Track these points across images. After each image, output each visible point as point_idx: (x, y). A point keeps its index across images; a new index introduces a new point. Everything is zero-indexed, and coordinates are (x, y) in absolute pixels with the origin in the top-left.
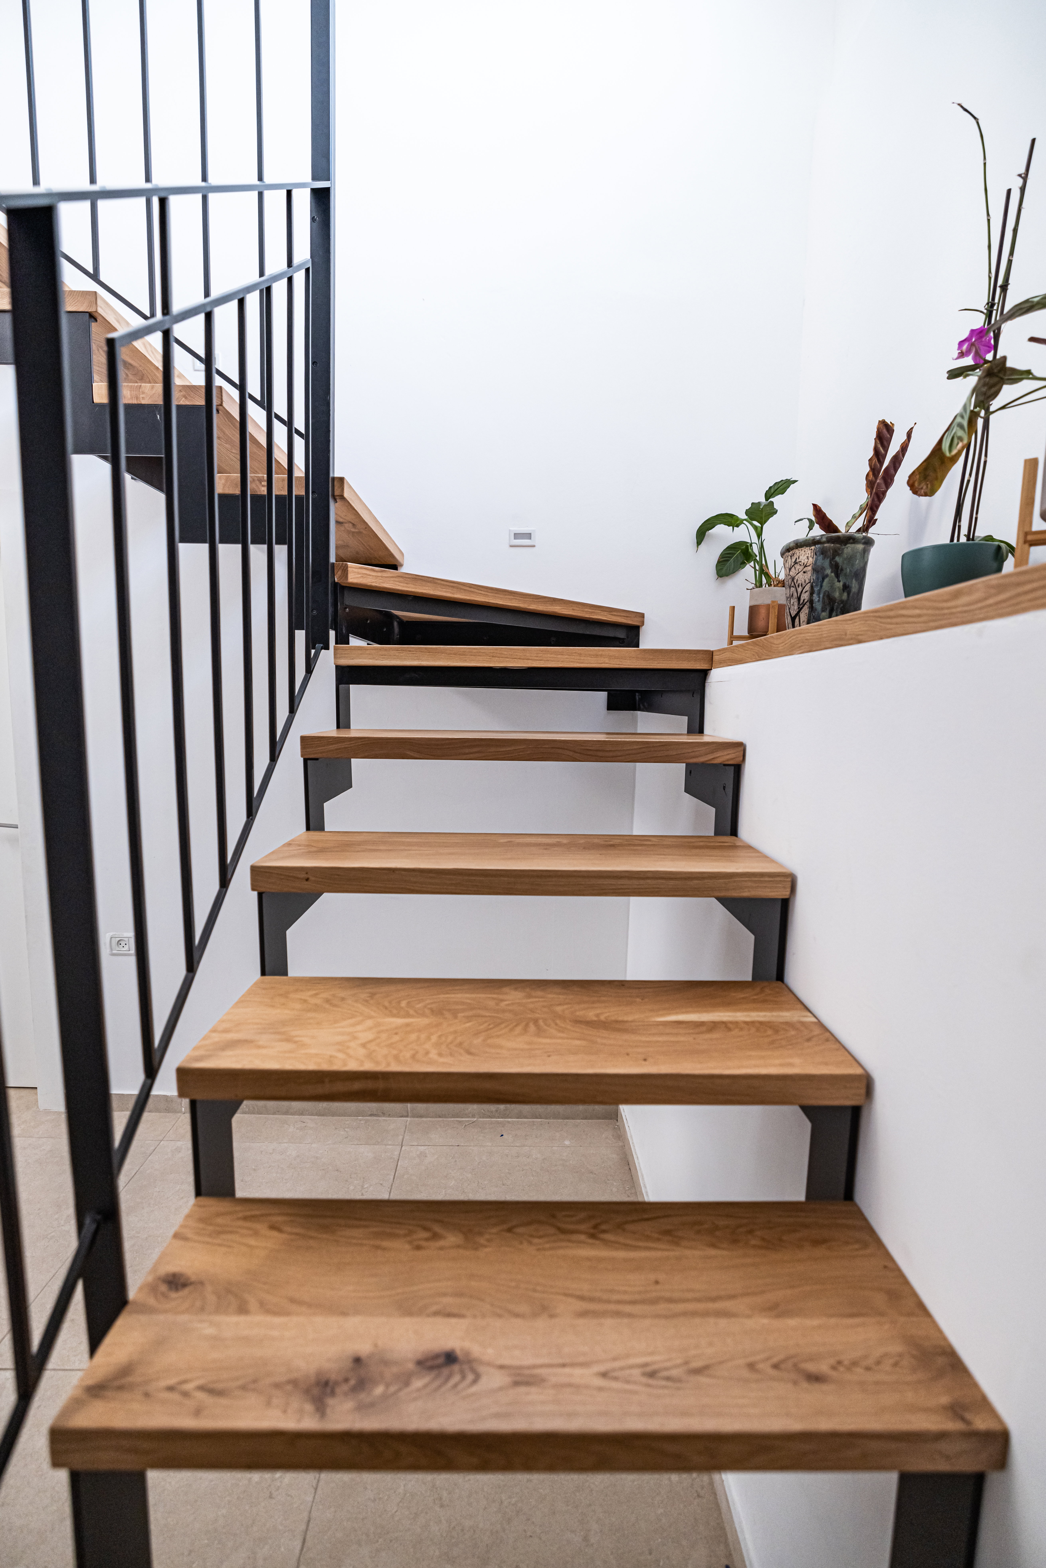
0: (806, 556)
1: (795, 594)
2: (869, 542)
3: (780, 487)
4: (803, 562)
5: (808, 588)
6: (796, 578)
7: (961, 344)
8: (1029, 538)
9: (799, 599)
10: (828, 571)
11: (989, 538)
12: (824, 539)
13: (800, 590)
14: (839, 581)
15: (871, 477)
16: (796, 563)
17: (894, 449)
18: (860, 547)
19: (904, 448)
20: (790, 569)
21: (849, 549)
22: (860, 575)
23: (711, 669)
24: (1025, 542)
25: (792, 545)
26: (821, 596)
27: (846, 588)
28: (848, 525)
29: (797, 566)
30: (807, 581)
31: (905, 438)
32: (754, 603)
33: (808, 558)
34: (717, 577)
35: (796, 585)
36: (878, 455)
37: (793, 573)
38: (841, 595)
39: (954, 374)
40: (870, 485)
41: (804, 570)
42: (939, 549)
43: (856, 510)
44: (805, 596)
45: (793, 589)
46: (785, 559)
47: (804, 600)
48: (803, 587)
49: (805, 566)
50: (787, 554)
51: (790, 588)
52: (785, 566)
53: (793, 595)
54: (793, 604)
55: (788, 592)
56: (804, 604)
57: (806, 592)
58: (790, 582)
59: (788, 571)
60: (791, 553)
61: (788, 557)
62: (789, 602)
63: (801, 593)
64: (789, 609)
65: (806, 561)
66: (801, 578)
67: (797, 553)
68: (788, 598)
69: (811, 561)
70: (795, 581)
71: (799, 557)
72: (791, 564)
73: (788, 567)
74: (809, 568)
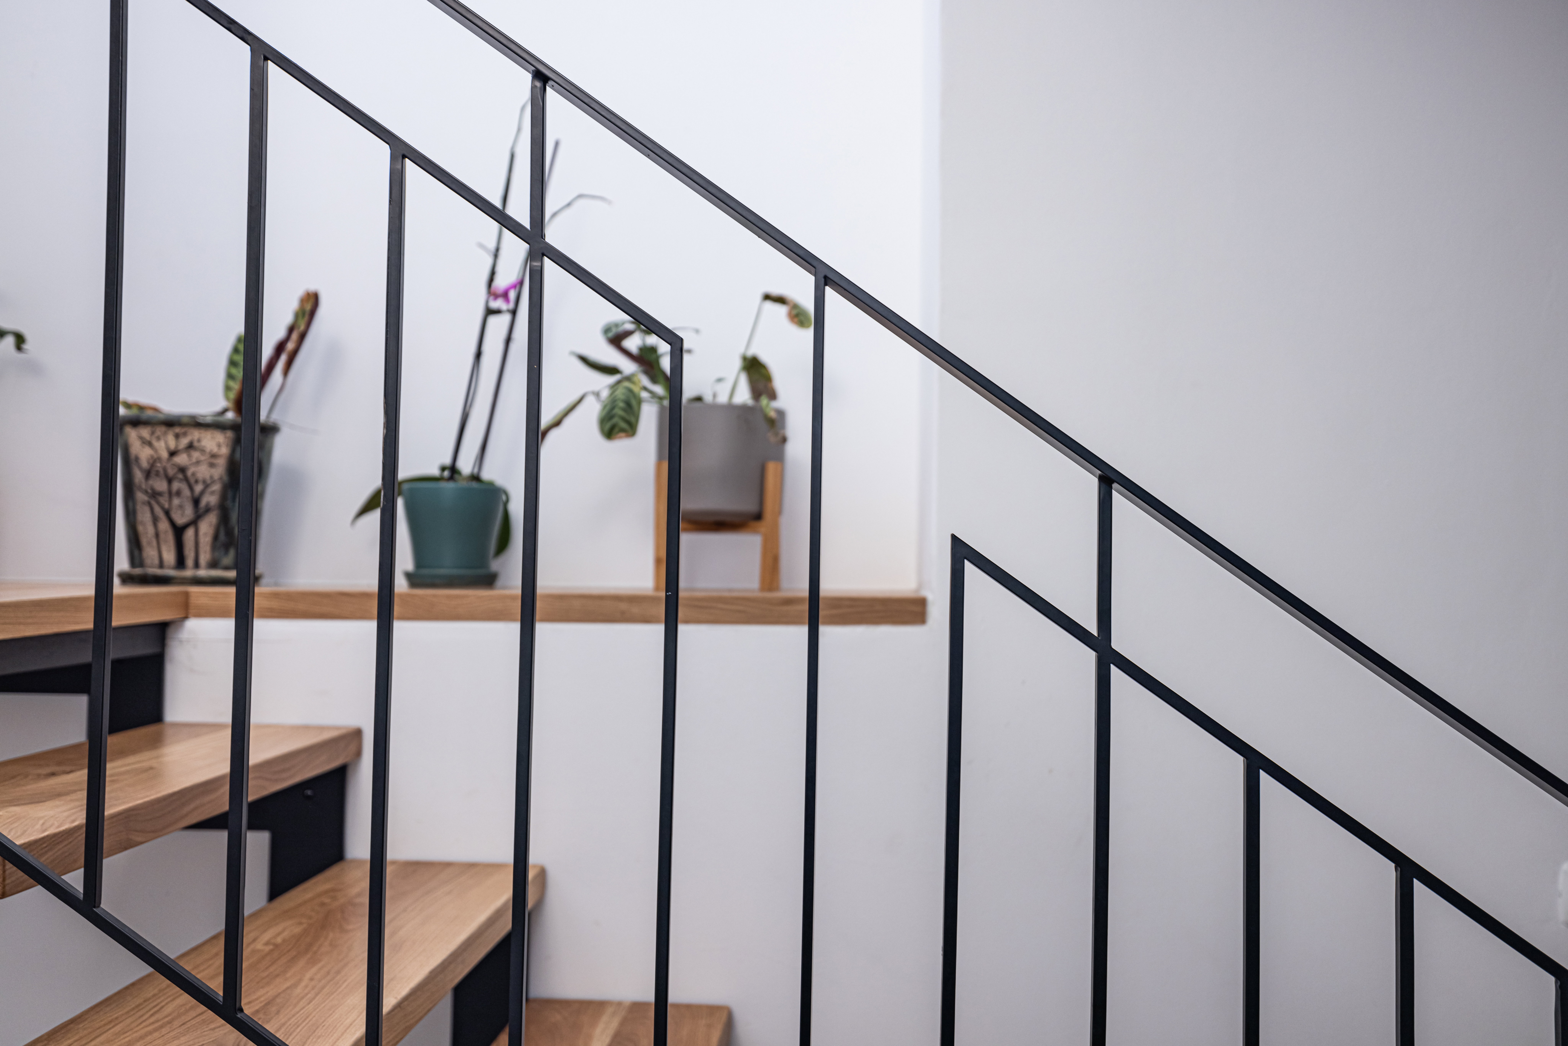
0: (214, 441)
1: (186, 492)
4: (208, 450)
5: (217, 487)
6: (192, 469)
9: (196, 502)
13: (198, 488)
16: (190, 447)
23: (186, 619)
25: (185, 420)
29: (196, 455)
30: (216, 478)
33: (219, 446)
35: (192, 481)
37: (182, 459)
41: (213, 461)
44: (211, 499)
45: (179, 484)
46: (153, 433)
47: (208, 504)
48: (207, 486)
49: (214, 456)
50: (163, 429)
51: (170, 481)
52: (150, 444)
53: (178, 493)
54: (181, 507)
55: (161, 485)
56: (208, 510)
57: (213, 493)
58: (171, 472)
59: (165, 454)
60: (177, 430)
61: (165, 434)
62: (164, 501)
63: (202, 493)
64: (167, 513)
65: (215, 450)
66: (203, 472)
67: (195, 434)
68: (160, 494)
69: (225, 451)
70: (189, 473)
71: (199, 441)
72: (177, 446)
73: (168, 448)
74: (222, 462)
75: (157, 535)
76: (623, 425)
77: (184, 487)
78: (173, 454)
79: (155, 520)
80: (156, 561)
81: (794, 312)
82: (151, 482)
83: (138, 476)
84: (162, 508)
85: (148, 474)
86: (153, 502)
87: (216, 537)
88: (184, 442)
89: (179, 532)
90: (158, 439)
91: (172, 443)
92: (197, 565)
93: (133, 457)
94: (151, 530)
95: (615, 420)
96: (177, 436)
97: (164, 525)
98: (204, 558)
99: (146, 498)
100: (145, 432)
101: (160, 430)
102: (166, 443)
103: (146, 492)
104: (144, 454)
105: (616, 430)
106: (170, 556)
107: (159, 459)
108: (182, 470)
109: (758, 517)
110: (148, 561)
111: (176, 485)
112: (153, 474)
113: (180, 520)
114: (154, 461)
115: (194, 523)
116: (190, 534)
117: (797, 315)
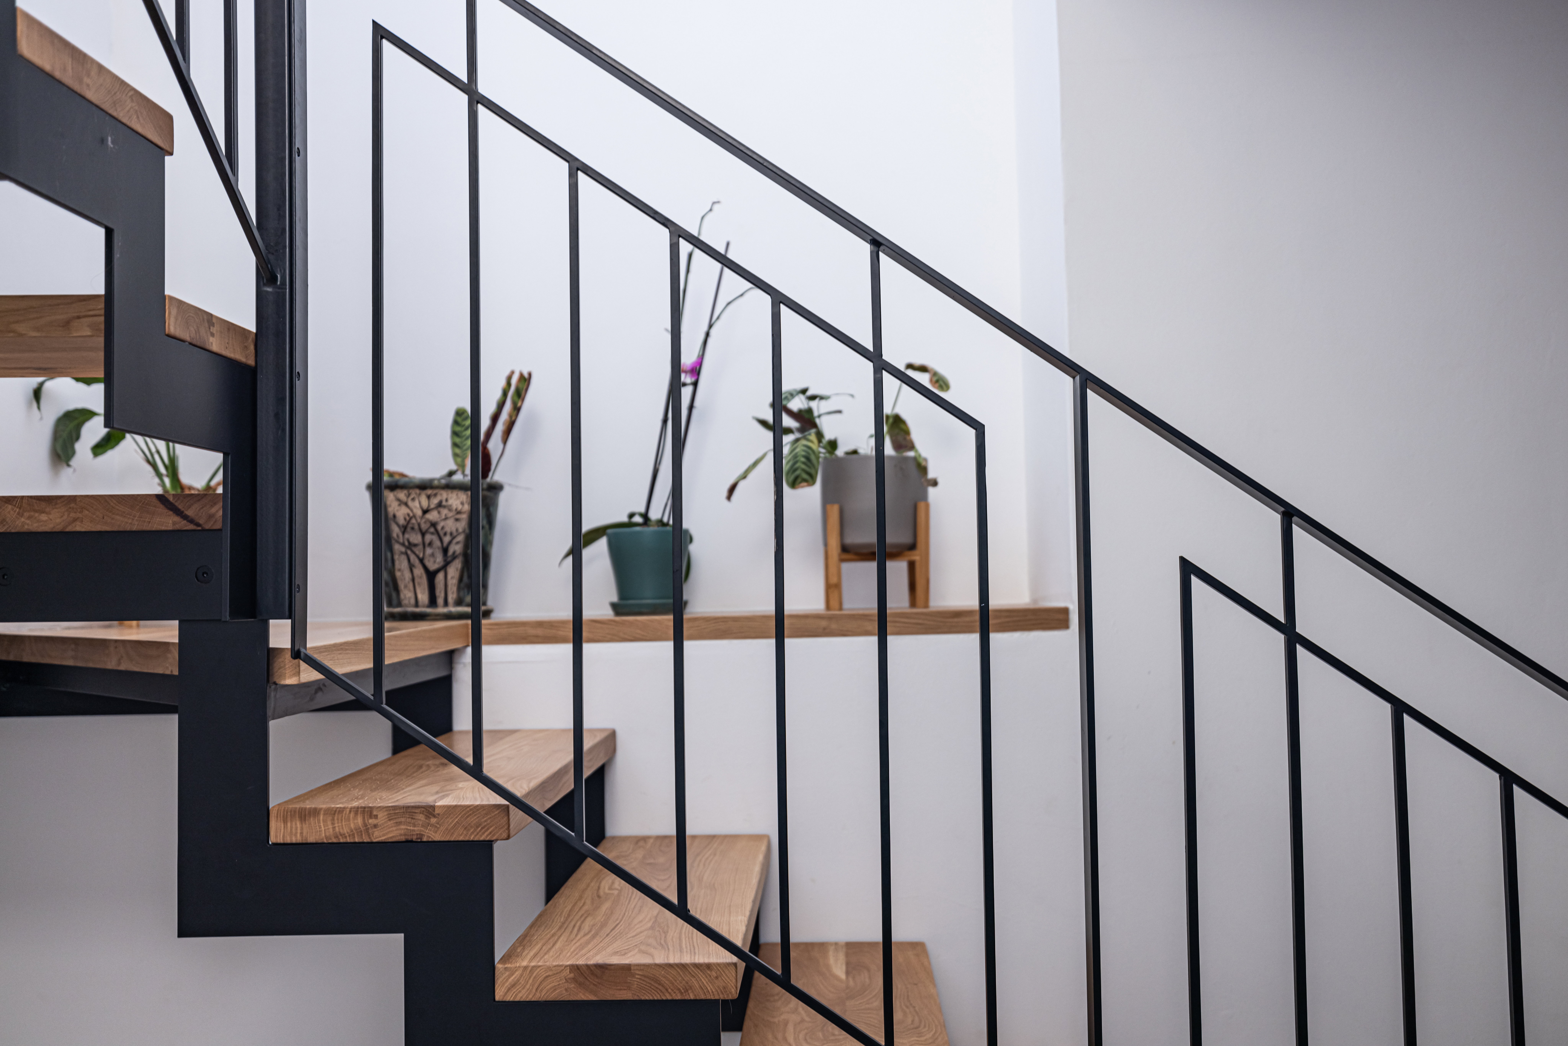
0: (459, 500)
1: (437, 543)
4: (454, 507)
5: (461, 538)
6: (442, 524)
9: (445, 551)
10: (484, 522)
13: (447, 539)
16: (440, 505)
29: (444, 512)
30: (460, 530)
33: (462, 504)
35: (441, 534)
37: (433, 516)
41: (458, 516)
44: (456, 548)
45: (431, 536)
46: (409, 495)
47: (454, 553)
48: (453, 538)
49: (459, 512)
50: (418, 491)
51: (423, 535)
52: (406, 504)
53: (430, 544)
54: (433, 555)
55: (416, 538)
56: (454, 557)
57: (458, 543)
58: (424, 527)
59: (419, 513)
60: (429, 492)
61: (420, 494)
62: (419, 551)
63: (450, 543)
64: (421, 561)
65: (460, 507)
66: (450, 525)
67: (444, 495)
68: (416, 545)
69: (466, 508)
70: (439, 528)
71: (447, 500)
72: (429, 506)
73: (421, 507)
74: (464, 517)
75: (413, 580)
76: (805, 476)
77: (435, 538)
78: (425, 512)
79: (411, 567)
80: (413, 601)
81: (935, 379)
82: (407, 536)
83: (396, 530)
84: (418, 556)
85: (404, 529)
86: (409, 552)
87: (461, 580)
88: (435, 501)
89: (431, 576)
90: (413, 499)
91: (425, 503)
92: (446, 604)
93: (391, 515)
94: (408, 575)
95: (798, 472)
96: (429, 497)
97: (419, 571)
98: (451, 598)
99: (403, 549)
100: (402, 495)
101: (414, 492)
102: (420, 503)
103: (403, 544)
104: (401, 513)
105: (799, 480)
106: (423, 597)
107: (414, 516)
108: (434, 525)
109: (913, 547)
110: (405, 602)
111: (428, 538)
112: (409, 529)
113: (432, 567)
114: (409, 519)
115: (444, 568)
116: (440, 576)
117: (937, 381)
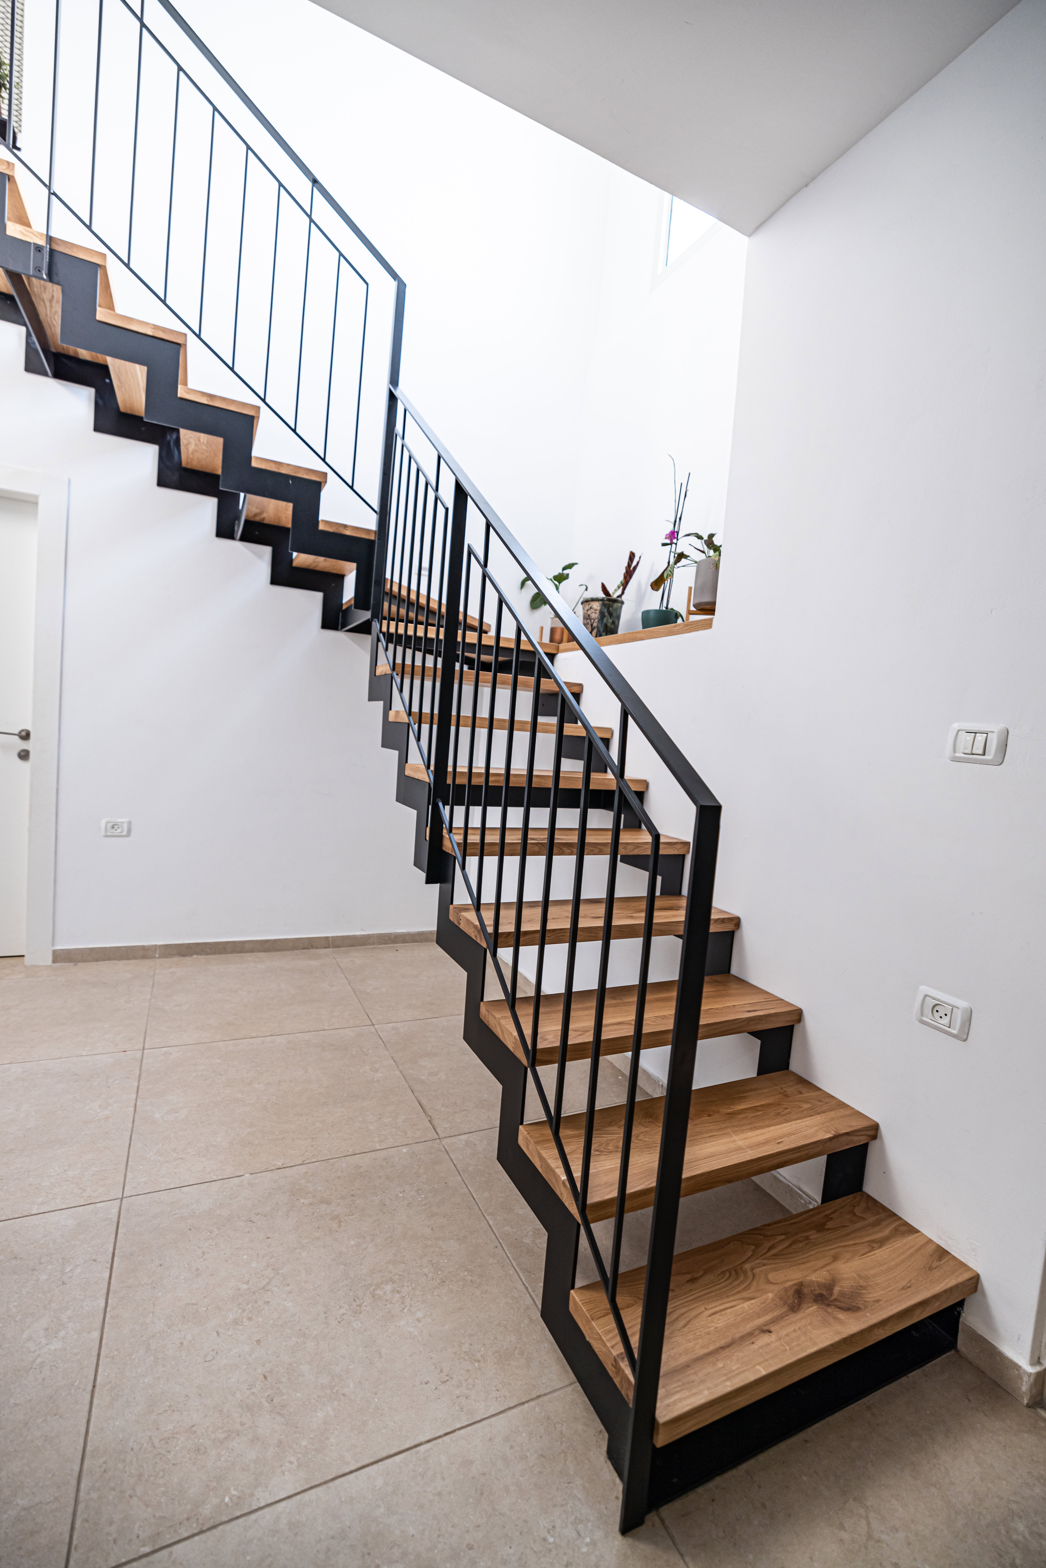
0: (596, 606)
2: (622, 603)
3: (570, 566)
4: (595, 608)
5: (596, 621)
7: (666, 535)
8: (690, 612)
9: (592, 625)
10: (606, 614)
11: (672, 609)
12: (605, 599)
13: (592, 621)
14: (611, 619)
15: (626, 574)
16: (591, 608)
17: (634, 564)
18: (620, 605)
19: (638, 563)
20: (587, 611)
21: (616, 605)
22: (618, 617)
23: (557, 654)
24: (689, 613)
25: (589, 599)
26: (603, 625)
27: (613, 623)
28: (613, 594)
29: (592, 610)
30: (596, 617)
31: (639, 559)
32: (553, 626)
34: (530, 608)
36: (629, 565)
37: (589, 612)
38: (611, 625)
39: (664, 545)
40: (625, 577)
41: (596, 612)
42: (656, 611)
43: (616, 587)
44: (595, 624)
45: (589, 621)
48: (594, 620)
49: (596, 610)
60: (588, 603)
63: (593, 622)
67: (592, 604)
69: (599, 608)
74: (598, 612)
96: (588, 605)
